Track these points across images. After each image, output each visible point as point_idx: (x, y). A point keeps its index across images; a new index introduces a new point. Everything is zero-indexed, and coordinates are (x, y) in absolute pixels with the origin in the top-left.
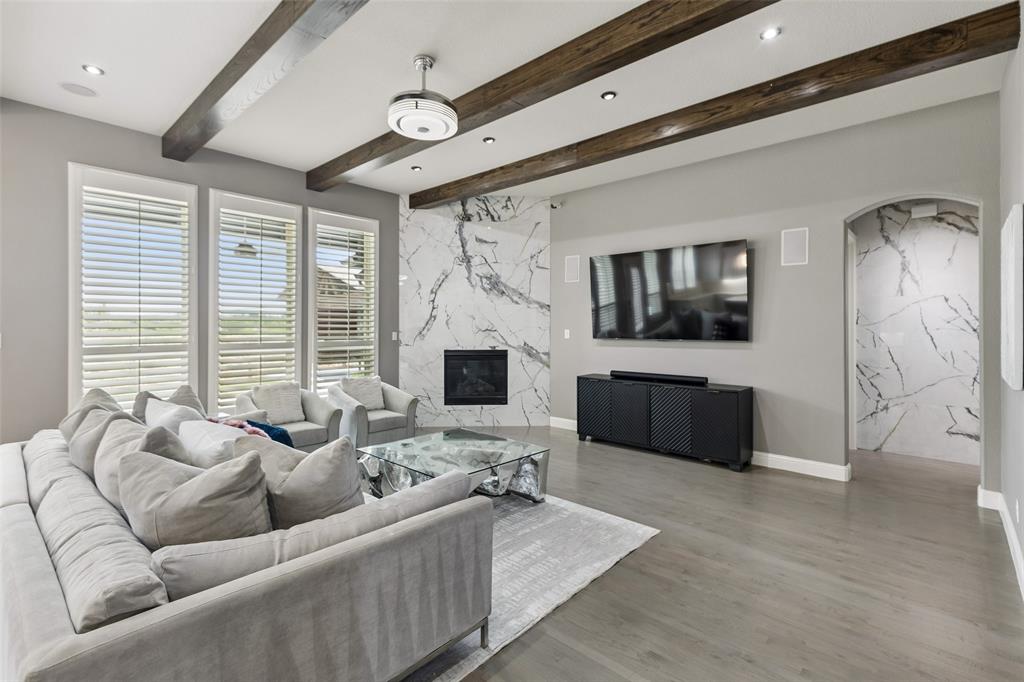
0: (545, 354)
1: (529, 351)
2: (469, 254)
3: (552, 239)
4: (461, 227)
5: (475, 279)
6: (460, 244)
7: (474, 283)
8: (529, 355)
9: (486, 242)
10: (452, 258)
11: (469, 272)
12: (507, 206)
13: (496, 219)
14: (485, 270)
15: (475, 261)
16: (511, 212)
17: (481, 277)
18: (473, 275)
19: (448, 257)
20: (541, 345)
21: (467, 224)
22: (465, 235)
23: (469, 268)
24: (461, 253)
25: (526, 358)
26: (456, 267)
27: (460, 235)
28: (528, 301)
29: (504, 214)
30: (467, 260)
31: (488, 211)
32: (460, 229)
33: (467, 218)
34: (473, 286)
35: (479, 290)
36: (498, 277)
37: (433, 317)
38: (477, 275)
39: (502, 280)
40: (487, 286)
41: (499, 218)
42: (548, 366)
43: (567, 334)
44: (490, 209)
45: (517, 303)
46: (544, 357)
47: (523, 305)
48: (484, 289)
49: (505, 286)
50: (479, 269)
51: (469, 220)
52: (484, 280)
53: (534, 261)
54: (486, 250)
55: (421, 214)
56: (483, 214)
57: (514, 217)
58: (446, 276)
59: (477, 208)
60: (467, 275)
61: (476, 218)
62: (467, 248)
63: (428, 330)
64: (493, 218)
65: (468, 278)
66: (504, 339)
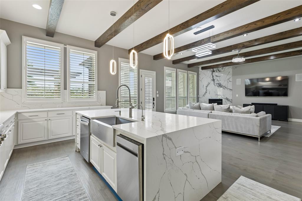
0: (231, 100)
1: (227, 99)
2: (214, 79)
3: (233, 75)
4: (212, 73)
6: (212, 77)
8: (228, 100)
9: (218, 76)
10: (210, 80)
11: (214, 83)
14: (218, 82)
15: (215, 81)
16: (223, 70)
17: (217, 84)
18: (215, 83)
19: (209, 80)
20: (230, 98)
22: (213, 75)
23: (214, 82)
24: (212, 79)
25: (227, 101)
26: (211, 82)
28: (227, 89)
29: (222, 70)
30: (214, 80)
31: (218, 70)
33: (214, 71)
35: (216, 86)
36: (220, 83)
37: (206, 92)
39: (222, 84)
40: (218, 86)
42: (232, 102)
43: (237, 96)
45: (225, 89)
46: (231, 101)
47: (226, 89)
48: (217, 86)
49: (222, 86)
50: (216, 82)
51: (214, 72)
53: (228, 80)
54: (218, 78)
55: (204, 71)
56: (217, 71)
57: (224, 71)
58: (209, 84)
59: (216, 69)
61: (216, 71)
62: (214, 78)
63: (205, 95)
64: (219, 71)
65: (214, 84)
66: (222, 97)
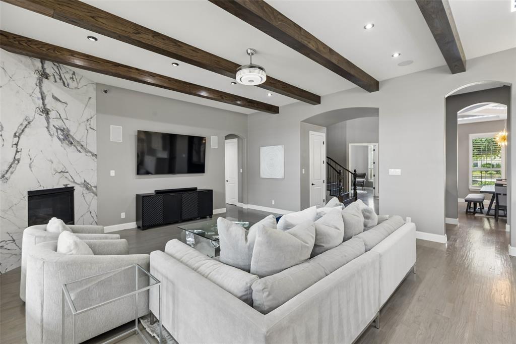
0: (94, 187)
1: (86, 186)
2: (48, 107)
3: (98, 111)
4: (40, 82)
5: (53, 130)
6: (40, 96)
7: (52, 133)
8: (87, 188)
9: (59, 101)
10: (33, 107)
11: (48, 123)
12: (72, 78)
13: (66, 85)
14: (58, 123)
15: (52, 114)
16: (75, 84)
17: (57, 129)
18: (51, 126)
19: (31, 107)
20: (93, 182)
21: (45, 80)
22: (44, 89)
23: (48, 119)
24: (41, 105)
25: (85, 191)
26: (37, 116)
27: (40, 88)
28: (87, 151)
29: (71, 83)
30: (46, 112)
31: (60, 76)
32: (40, 83)
33: (45, 75)
34: (51, 135)
35: (55, 139)
36: (68, 131)
37: (16, 161)
38: (54, 126)
39: (71, 133)
40: (62, 137)
41: (68, 85)
42: (96, 195)
43: (113, 173)
44: (62, 76)
45: (80, 152)
46: (94, 189)
47: (83, 153)
48: (59, 138)
49: (73, 139)
51: (47, 78)
52: (59, 132)
53: (88, 123)
54: (60, 108)
56: (57, 77)
57: (77, 88)
58: (29, 123)
59: (53, 71)
60: (46, 125)
61: (52, 78)
62: (46, 102)
63: (12, 173)
64: (64, 84)
65: (47, 128)
66: (72, 179)
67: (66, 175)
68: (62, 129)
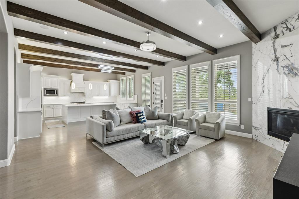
2: (278, 56)
4: (274, 42)
5: (281, 69)
6: (273, 52)
7: (280, 71)
9: (286, 46)
10: (270, 60)
11: (278, 66)
13: (292, 29)
14: (286, 63)
15: (280, 60)
17: (283, 67)
18: (280, 67)
19: (268, 61)
21: (277, 40)
22: (276, 46)
23: (277, 64)
24: (274, 57)
26: (272, 64)
27: (274, 47)
30: (277, 59)
31: (287, 27)
34: (279, 73)
35: (282, 74)
36: (293, 65)
37: (263, 91)
38: (282, 66)
39: (296, 66)
40: (287, 72)
41: (294, 28)
44: (289, 26)
48: (285, 74)
50: (283, 63)
51: (278, 37)
52: (285, 69)
54: (286, 50)
56: (285, 30)
58: (267, 70)
59: (282, 29)
60: (277, 67)
61: (281, 34)
62: (277, 53)
63: (261, 97)
64: (290, 30)
65: (278, 69)
66: (296, 103)
67: (290, 100)
68: (288, 65)
